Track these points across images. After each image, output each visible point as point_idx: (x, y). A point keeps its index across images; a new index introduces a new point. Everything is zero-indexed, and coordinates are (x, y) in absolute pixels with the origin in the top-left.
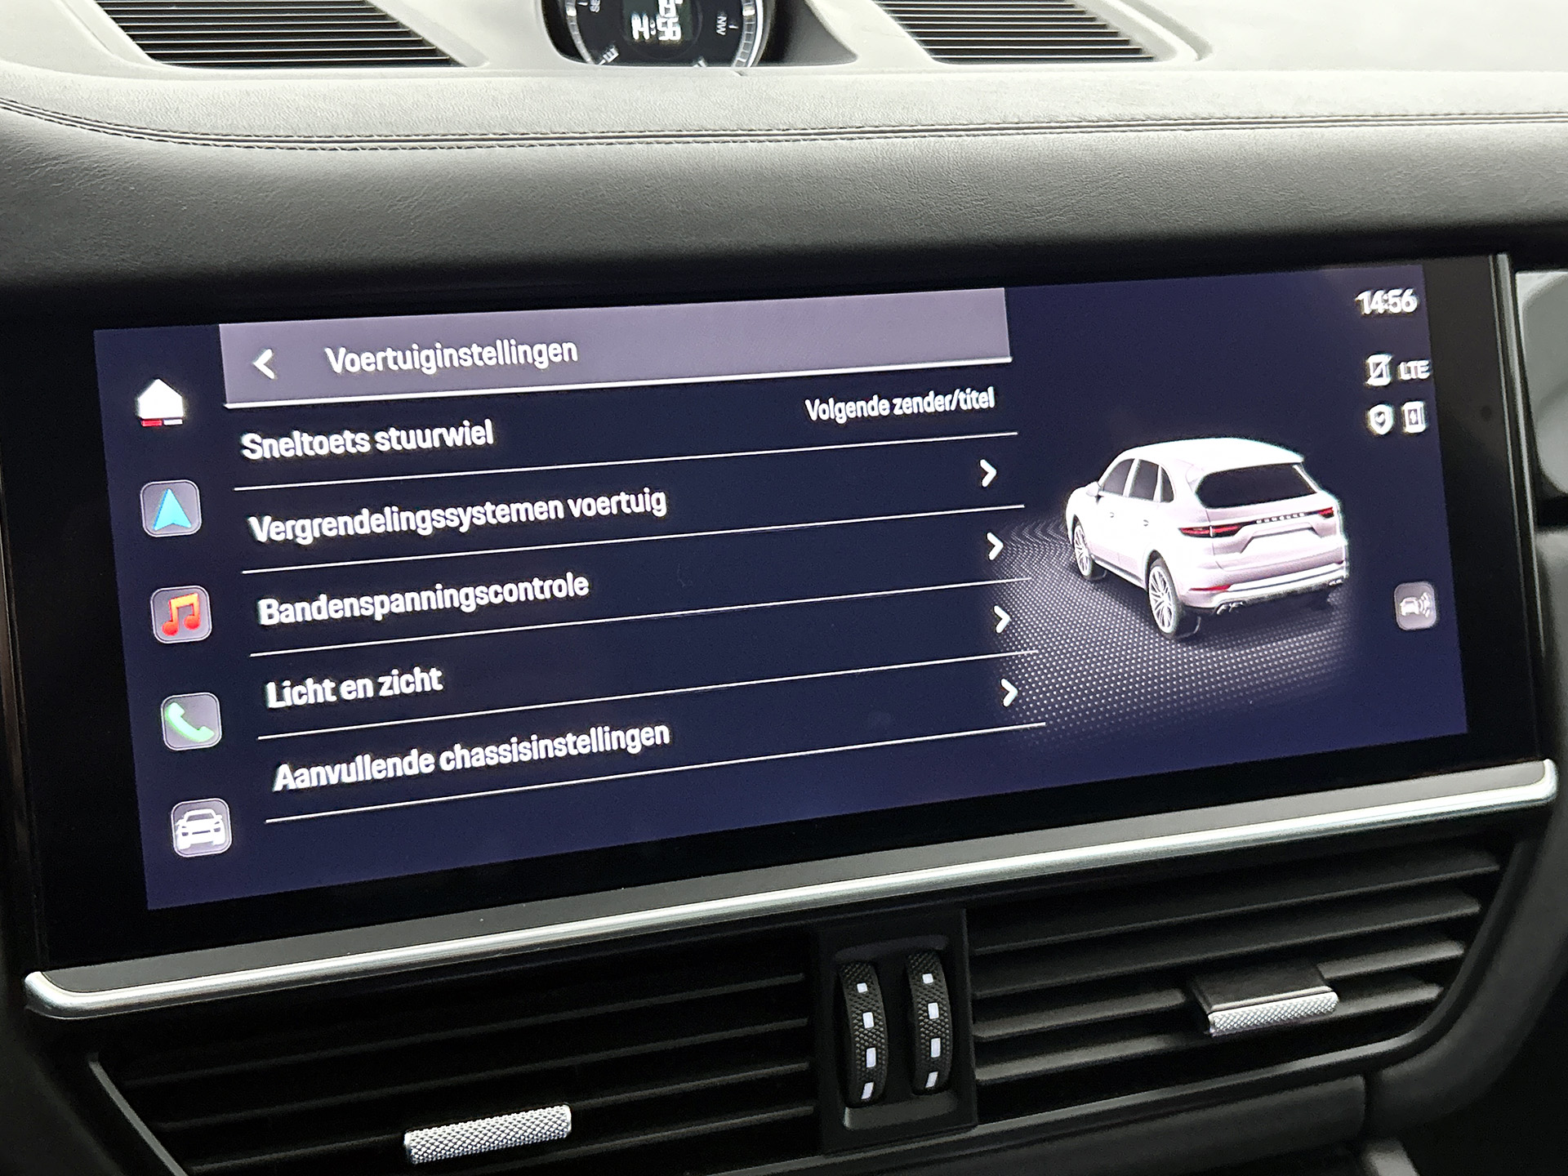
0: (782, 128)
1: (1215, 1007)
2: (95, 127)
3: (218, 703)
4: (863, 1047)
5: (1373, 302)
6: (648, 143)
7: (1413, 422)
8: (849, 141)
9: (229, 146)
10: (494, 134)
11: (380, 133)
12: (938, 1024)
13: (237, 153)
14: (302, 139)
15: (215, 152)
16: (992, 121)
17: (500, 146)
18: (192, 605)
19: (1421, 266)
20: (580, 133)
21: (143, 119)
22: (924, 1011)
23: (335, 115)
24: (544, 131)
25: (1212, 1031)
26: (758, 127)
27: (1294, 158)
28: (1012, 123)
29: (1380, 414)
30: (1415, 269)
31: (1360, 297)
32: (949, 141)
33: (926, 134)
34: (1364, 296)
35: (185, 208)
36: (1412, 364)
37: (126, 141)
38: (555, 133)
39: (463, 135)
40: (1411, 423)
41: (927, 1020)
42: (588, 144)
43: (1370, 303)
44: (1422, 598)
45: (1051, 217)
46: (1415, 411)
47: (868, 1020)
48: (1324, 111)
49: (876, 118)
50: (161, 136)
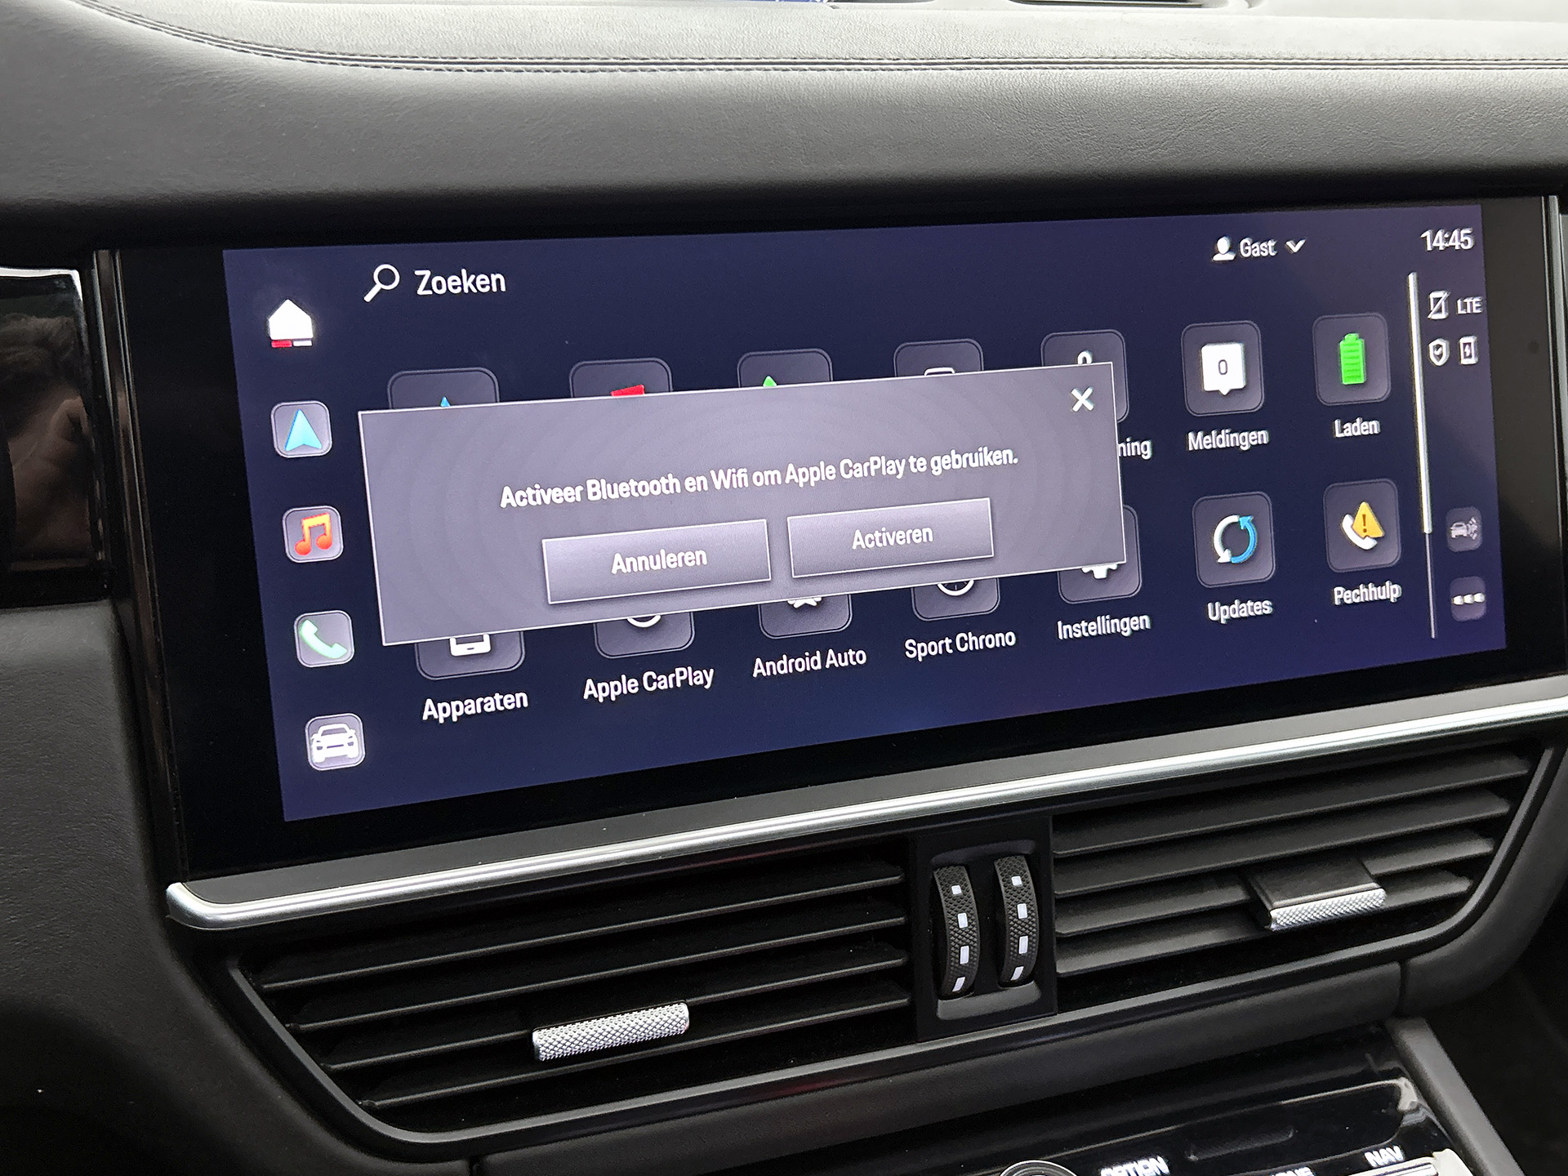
0: (891, 57)
1: (1277, 903)
2: (222, 42)
3: (350, 621)
4: (957, 946)
5: (1436, 241)
6: (766, 70)
7: (1468, 355)
8: (958, 71)
9: (358, 65)
10: (614, 58)
11: (504, 55)
12: (1026, 923)
13: (365, 72)
14: (428, 60)
15: (342, 71)
16: (1090, 54)
17: (623, 70)
18: (324, 524)
19: (1479, 206)
20: (699, 59)
21: (269, 38)
22: (1014, 911)
23: (457, 37)
24: (663, 56)
25: (1273, 926)
26: (869, 56)
27: (1375, 98)
28: (1109, 58)
29: (1438, 346)
30: (1474, 209)
31: (1423, 236)
32: (1055, 73)
33: (1032, 66)
34: (1427, 234)
35: (316, 127)
36: (1468, 301)
37: (254, 58)
38: (675, 59)
39: (585, 59)
40: (1465, 357)
41: (1015, 920)
42: (708, 70)
43: (1432, 242)
44: (1471, 522)
45: (1153, 150)
46: (1470, 344)
47: (963, 920)
48: (1395, 54)
49: (979, 50)
50: (289, 54)
